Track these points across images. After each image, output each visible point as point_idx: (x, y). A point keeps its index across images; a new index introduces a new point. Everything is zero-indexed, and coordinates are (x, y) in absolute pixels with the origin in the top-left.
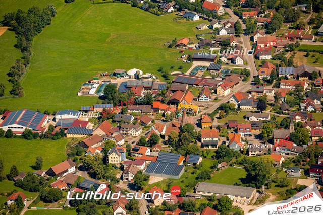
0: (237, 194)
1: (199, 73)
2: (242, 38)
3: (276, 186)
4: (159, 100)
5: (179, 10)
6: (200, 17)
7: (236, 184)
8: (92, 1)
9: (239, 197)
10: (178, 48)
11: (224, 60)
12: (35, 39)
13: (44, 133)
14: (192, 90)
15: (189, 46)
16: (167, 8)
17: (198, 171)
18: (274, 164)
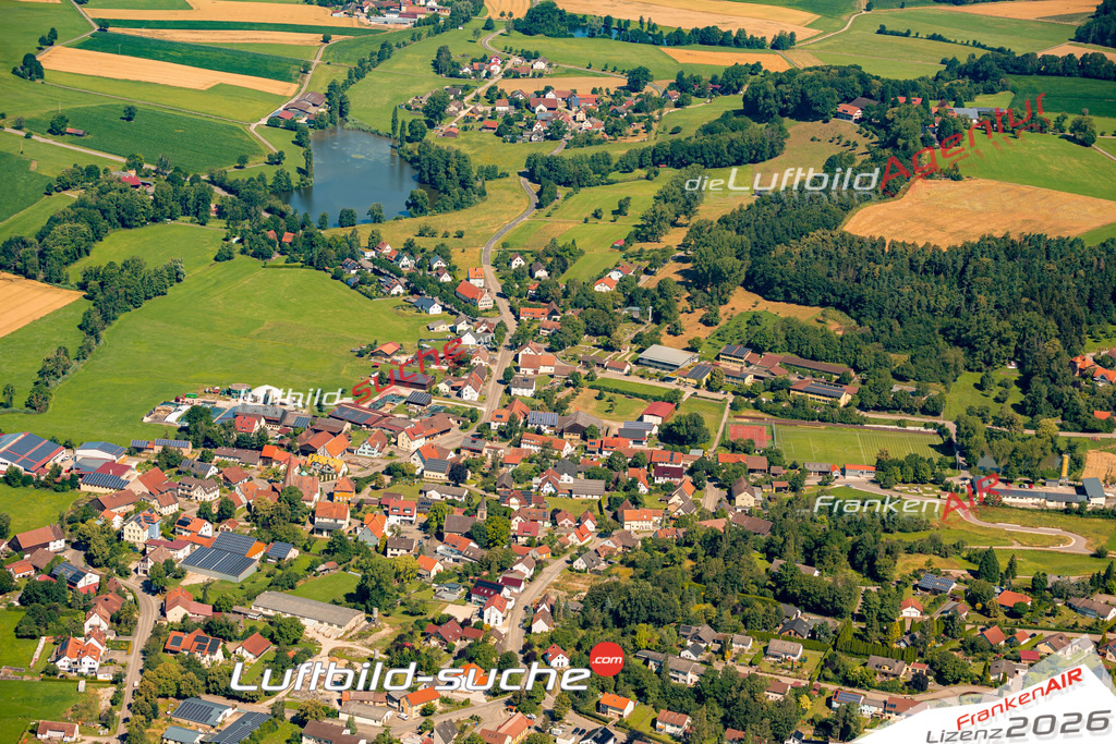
0: (322, 617)
1: (387, 406)
2: (500, 354)
3: (406, 613)
4: (282, 446)
5: (414, 292)
6: (444, 309)
7: (335, 602)
8: (261, 263)
9: (326, 624)
10: (373, 360)
11: (443, 387)
12: (122, 317)
13: (43, 478)
14: (354, 434)
15: (395, 358)
16: (391, 287)
17: (279, 572)
18: (419, 575)
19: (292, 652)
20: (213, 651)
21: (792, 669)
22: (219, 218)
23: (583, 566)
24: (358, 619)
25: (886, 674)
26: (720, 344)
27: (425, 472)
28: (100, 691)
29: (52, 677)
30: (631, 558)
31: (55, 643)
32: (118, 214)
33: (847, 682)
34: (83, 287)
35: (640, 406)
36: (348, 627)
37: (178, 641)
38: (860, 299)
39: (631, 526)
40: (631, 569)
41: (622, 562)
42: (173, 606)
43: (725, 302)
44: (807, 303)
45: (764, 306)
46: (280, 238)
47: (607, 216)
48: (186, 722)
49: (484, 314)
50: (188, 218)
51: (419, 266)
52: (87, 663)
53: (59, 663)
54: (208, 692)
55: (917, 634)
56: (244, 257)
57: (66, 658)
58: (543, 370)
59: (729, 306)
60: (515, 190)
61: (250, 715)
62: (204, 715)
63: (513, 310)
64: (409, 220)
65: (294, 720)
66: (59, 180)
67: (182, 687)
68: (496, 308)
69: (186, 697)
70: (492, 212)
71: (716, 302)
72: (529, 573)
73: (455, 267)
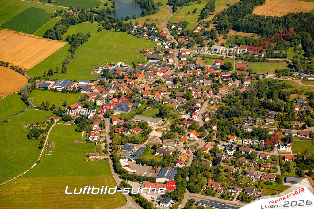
0: (152, 121)
1: (151, 65)
2: (175, 50)
3: (172, 118)
4: (128, 77)
5: (149, 36)
6: (158, 39)
7: (154, 117)
8: (109, 31)
9: (153, 123)
10: (144, 54)
11: (164, 59)
12: (79, 47)
13: (71, 90)
14: (145, 73)
15: (149, 53)
16: (143, 35)
17: (137, 110)
18: (173, 108)
19: (147, 130)
20: (127, 132)
21: (272, 126)
22: (95, 20)
23: (213, 103)
24: (161, 121)
25: (295, 125)
26: (229, 44)
27: (166, 82)
28: (101, 144)
29: (88, 142)
30: (224, 100)
31: (86, 133)
32: (71, 21)
33: (287, 128)
34: (67, 40)
35: (214, 61)
36: (159, 123)
37: (118, 130)
38: (262, 30)
39: (221, 92)
40: (225, 103)
41: (222, 101)
42: (114, 121)
43: (228, 33)
44: (248, 32)
45: (238, 33)
46: (112, 24)
47: (191, 13)
48: (125, 151)
49: (169, 40)
50: (88, 21)
51: (149, 29)
52: (97, 137)
53: (89, 138)
54: (129, 142)
55: (301, 115)
56: (104, 30)
57: (91, 137)
58: (187, 53)
59: (229, 34)
60: (166, 8)
61: (141, 148)
62: (130, 148)
63: (175, 38)
64: (142, 17)
65: (152, 148)
66: (54, 14)
67: (123, 142)
68: (171, 38)
69: (124, 144)
70: (162, 14)
71: (226, 33)
72: (200, 106)
73: (158, 29)
